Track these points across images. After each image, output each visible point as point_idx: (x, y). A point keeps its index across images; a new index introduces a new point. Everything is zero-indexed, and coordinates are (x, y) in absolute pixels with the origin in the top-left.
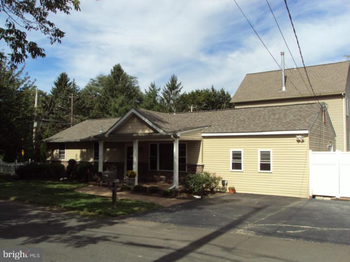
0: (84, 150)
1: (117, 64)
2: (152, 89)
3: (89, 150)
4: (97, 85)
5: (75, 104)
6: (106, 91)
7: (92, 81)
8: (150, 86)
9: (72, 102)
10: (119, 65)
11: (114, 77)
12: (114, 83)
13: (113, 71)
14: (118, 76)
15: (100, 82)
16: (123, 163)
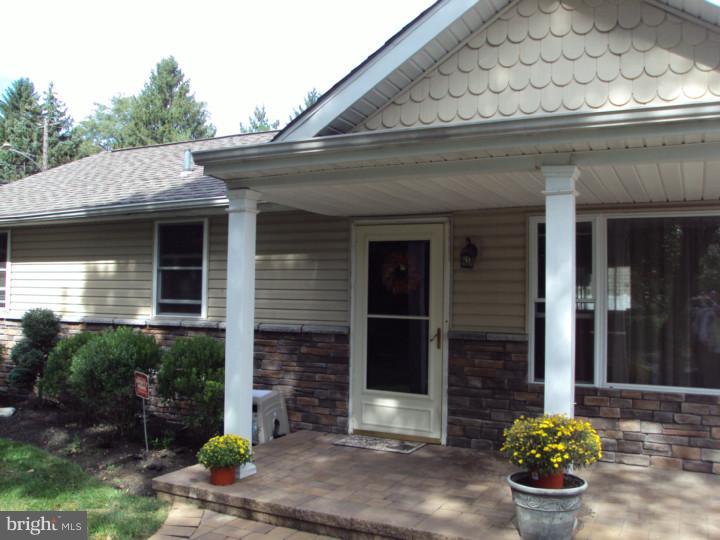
0: (107, 267)
1: (167, 57)
2: (258, 124)
3: (132, 267)
4: (109, 118)
5: (54, 151)
6: (136, 124)
7: (97, 107)
8: (254, 118)
9: (45, 144)
10: (172, 59)
11: (161, 90)
12: (159, 103)
13: (156, 74)
14: (170, 87)
15: (118, 111)
16: (343, 338)
